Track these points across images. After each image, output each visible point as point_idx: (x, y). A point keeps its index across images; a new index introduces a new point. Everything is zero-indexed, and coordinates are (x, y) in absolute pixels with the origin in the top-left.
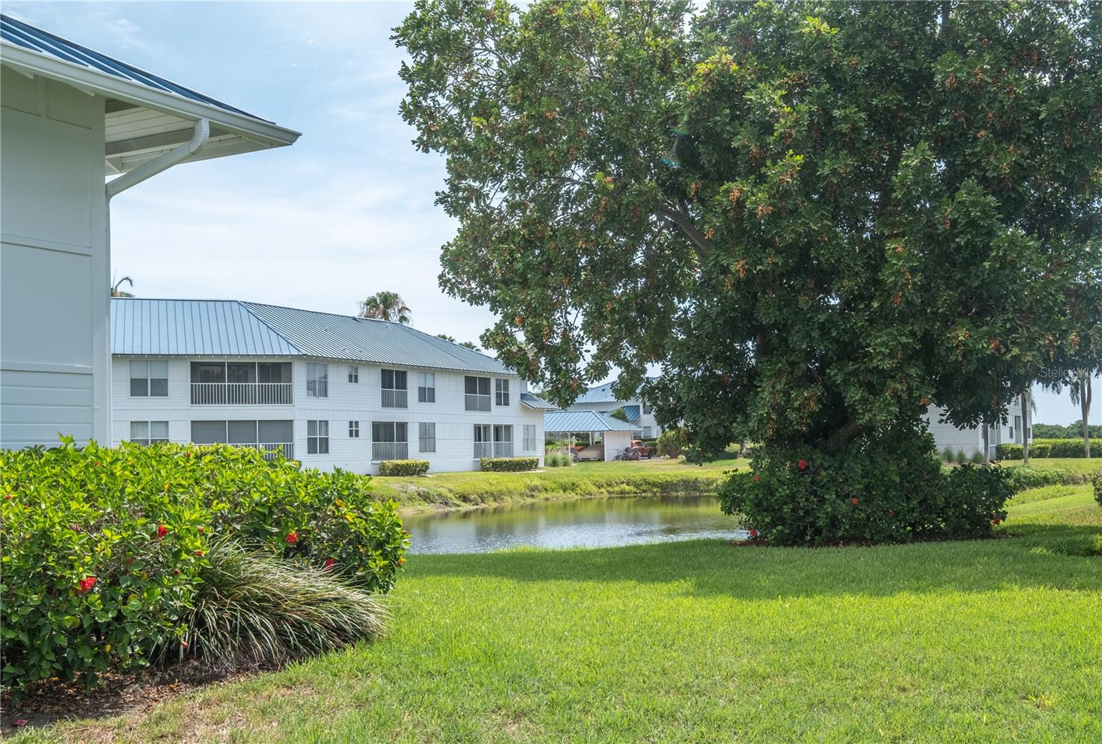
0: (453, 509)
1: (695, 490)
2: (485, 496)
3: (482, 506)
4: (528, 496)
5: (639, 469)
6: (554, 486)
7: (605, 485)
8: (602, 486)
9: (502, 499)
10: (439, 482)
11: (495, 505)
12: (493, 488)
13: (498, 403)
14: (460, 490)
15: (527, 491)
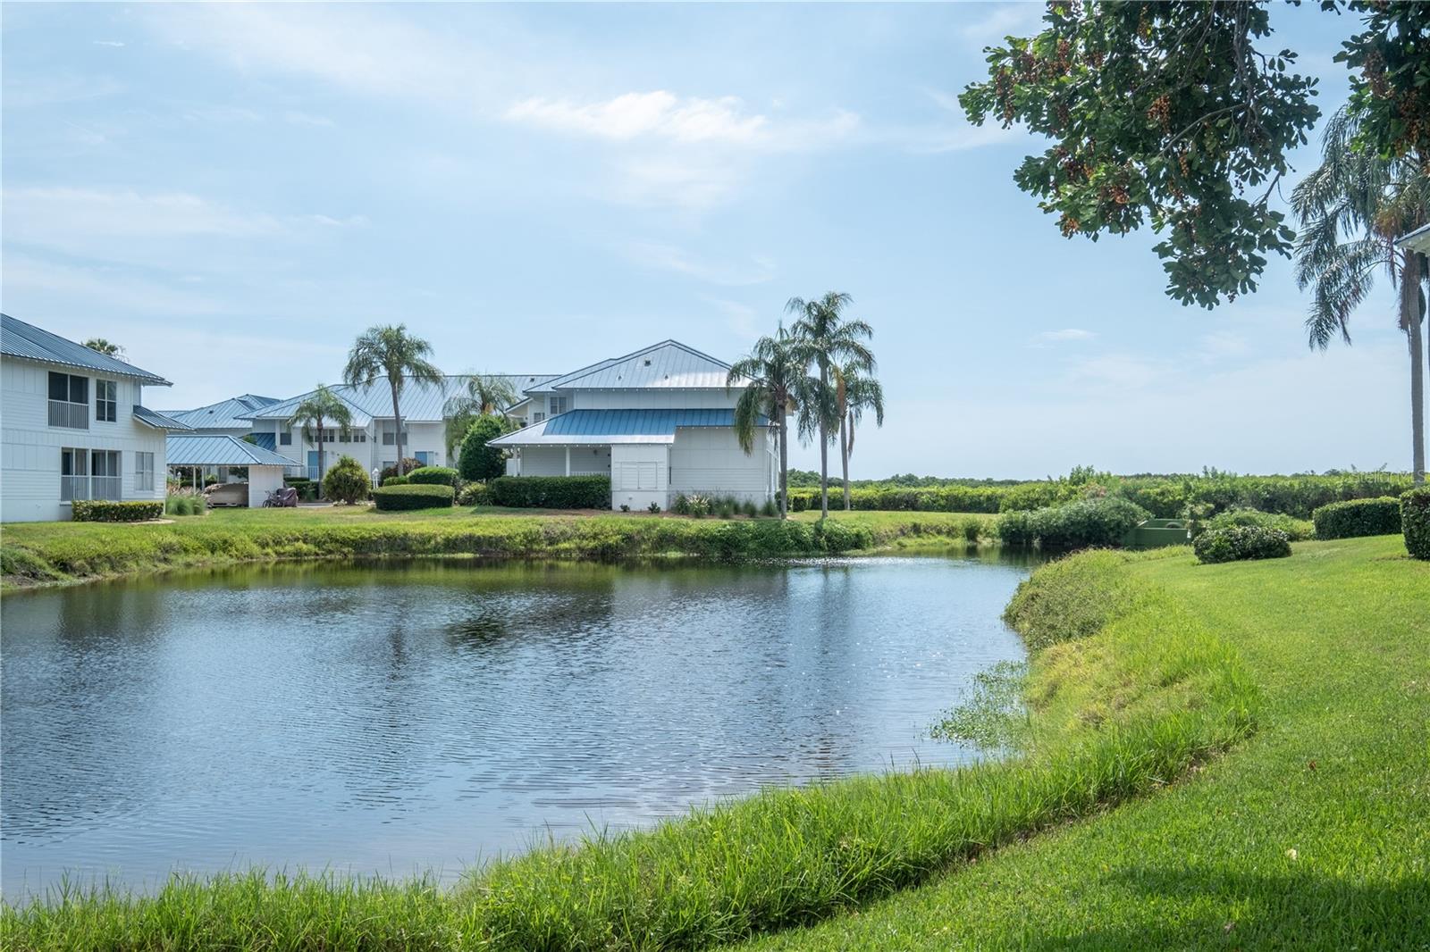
0: (48, 585)
1: (404, 549)
2: (97, 561)
3: (94, 578)
4: (160, 561)
5: (316, 520)
6: (197, 544)
7: (271, 543)
8: (267, 544)
9: (125, 566)
10: (15, 539)
11: (113, 576)
12: (108, 548)
13: (100, 417)
14: (56, 552)
15: (159, 553)
